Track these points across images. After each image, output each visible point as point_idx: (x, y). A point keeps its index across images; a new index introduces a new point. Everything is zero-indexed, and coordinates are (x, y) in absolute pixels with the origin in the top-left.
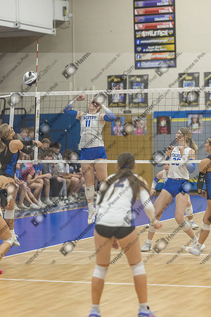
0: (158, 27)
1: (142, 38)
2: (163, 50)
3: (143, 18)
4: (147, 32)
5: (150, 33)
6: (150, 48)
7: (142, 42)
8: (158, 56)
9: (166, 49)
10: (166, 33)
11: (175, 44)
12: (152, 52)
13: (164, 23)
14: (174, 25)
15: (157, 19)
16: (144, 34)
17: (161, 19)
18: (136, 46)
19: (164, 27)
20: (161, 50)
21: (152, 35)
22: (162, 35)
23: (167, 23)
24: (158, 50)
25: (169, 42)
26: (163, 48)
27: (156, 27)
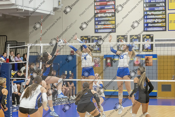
0: (107, 12)
1: (98, 17)
3: (99, 7)
4: (101, 14)
6: (103, 23)
7: (98, 19)
8: (106, 26)
9: (110, 23)
10: (111, 15)
11: (115, 20)
13: (110, 10)
14: (115, 11)
15: (106, 8)
16: (99, 15)
17: (108, 8)
18: (95, 21)
19: (110, 12)
20: (108, 23)
21: (104, 16)
22: (108, 16)
23: (111, 10)
24: (106, 23)
25: (112, 20)
26: (109, 22)
27: (106, 11)
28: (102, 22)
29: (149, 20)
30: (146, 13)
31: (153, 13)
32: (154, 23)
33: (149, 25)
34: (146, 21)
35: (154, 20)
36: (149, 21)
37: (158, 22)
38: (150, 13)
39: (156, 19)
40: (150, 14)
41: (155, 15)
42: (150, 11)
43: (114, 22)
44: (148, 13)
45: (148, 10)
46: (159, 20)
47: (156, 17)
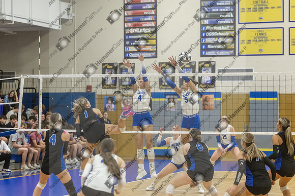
0: (143, 26)
1: (130, 34)
3: (131, 18)
4: (134, 30)
5: (137, 30)
7: (130, 37)
8: (143, 48)
9: (149, 44)
11: (156, 39)
13: (148, 23)
14: (156, 24)
15: (142, 19)
16: (132, 31)
17: (146, 19)
18: (125, 40)
19: (148, 25)
21: (138, 32)
22: (146, 32)
23: (150, 23)
28: (135, 41)
29: (209, 38)
30: (204, 28)
31: (215, 28)
32: (217, 43)
33: (209, 46)
34: (204, 40)
35: (216, 39)
36: (208, 40)
38: (210, 28)
39: (220, 38)
40: (211, 30)
41: (218, 31)
42: (211, 25)
43: (154, 42)
44: (208, 28)
45: (207, 23)
47: (220, 34)
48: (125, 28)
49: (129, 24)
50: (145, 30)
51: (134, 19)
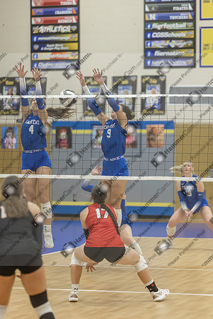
0: (59, 22)
1: (39, 34)
2: (65, 48)
3: (41, 11)
4: (45, 28)
5: (50, 29)
6: (50, 47)
7: (40, 39)
8: (58, 56)
9: (67, 48)
10: (68, 29)
11: (78, 42)
12: (52, 51)
13: (66, 17)
14: (78, 20)
15: (58, 12)
16: (42, 29)
17: (63, 12)
18: (33, 43)
19: (66, 21)
20: (62, 48)
21: (52, 31)
22: (63, 31)
23: (70, 17)
24: (59, 49)
25: (71, 40)
26: (64, 46)
27: (57, 21)
28: (48, 45)
29: (157, 42)
30: (149, 26)
31: (166, 26)
32: (168, 48)
33: (157, 53)
34: (149, 44)
35: (167, 43)
36: (156, 44)
37: (176, 48)
38: (159, 27)
39: (173, 41)
40: (159, 29)
41: (170, 31)
42: (159, 21)
43: (75, 46)
44: (155, 26)
45: (154, 19)
46: (180, 44)
47: (173, 35)
48: (32, 26)
49: (39, 20)
50: (62, 29)
51: (45, 12)
